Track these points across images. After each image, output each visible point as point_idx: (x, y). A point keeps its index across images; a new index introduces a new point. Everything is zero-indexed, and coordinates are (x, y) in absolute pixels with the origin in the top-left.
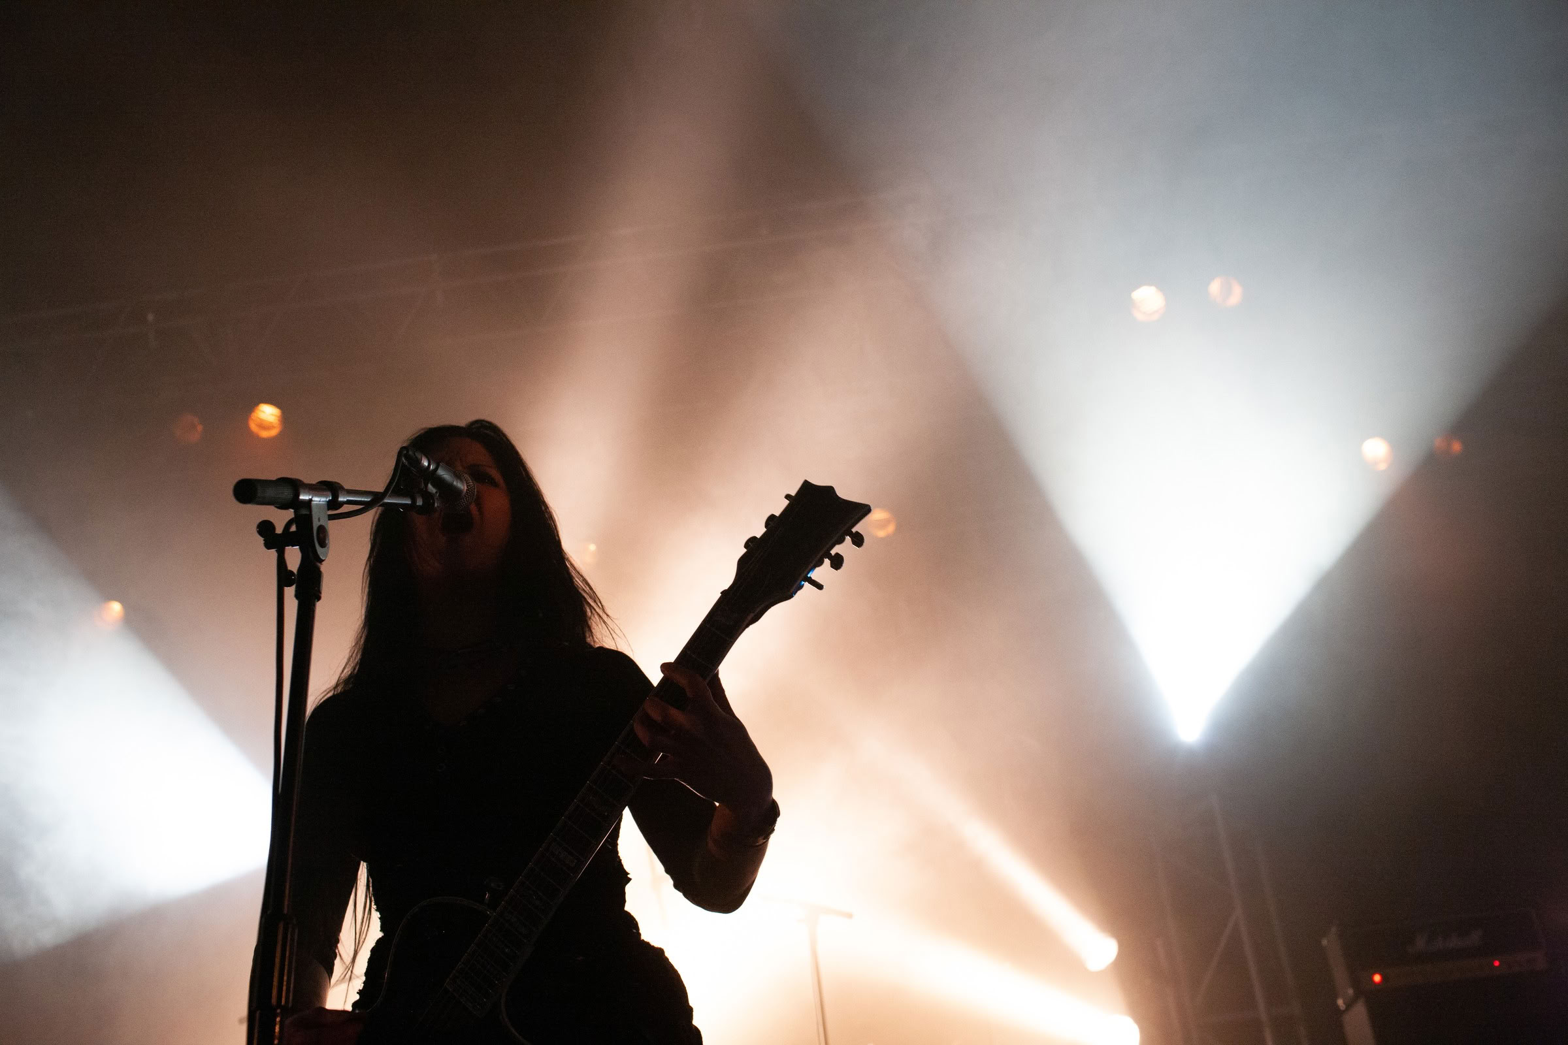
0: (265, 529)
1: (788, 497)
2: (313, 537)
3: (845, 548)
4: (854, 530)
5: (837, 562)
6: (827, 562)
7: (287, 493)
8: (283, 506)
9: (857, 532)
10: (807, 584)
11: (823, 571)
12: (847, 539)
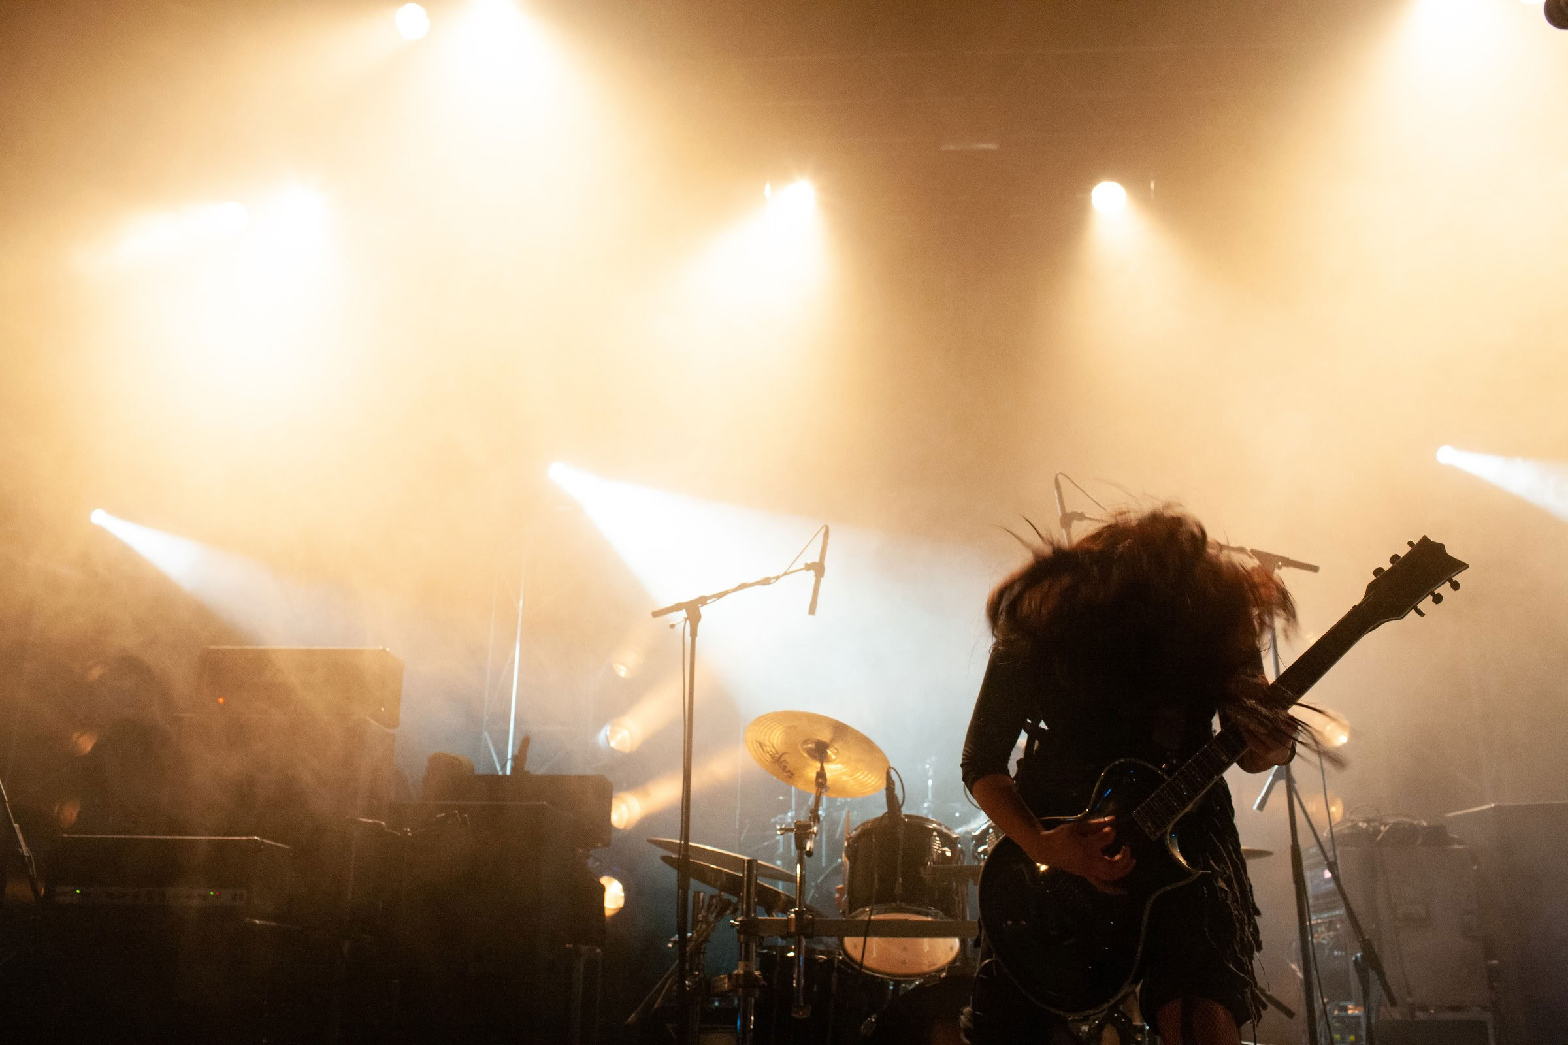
1: (1410, 543)
3: (1444, 589)
4: (1454, 579)
5: (1438, 599)
6: (1430, 598)
9: (1456, 581)
10: (1413, 611)
11: (1426, 604)
12: (1448, 584)
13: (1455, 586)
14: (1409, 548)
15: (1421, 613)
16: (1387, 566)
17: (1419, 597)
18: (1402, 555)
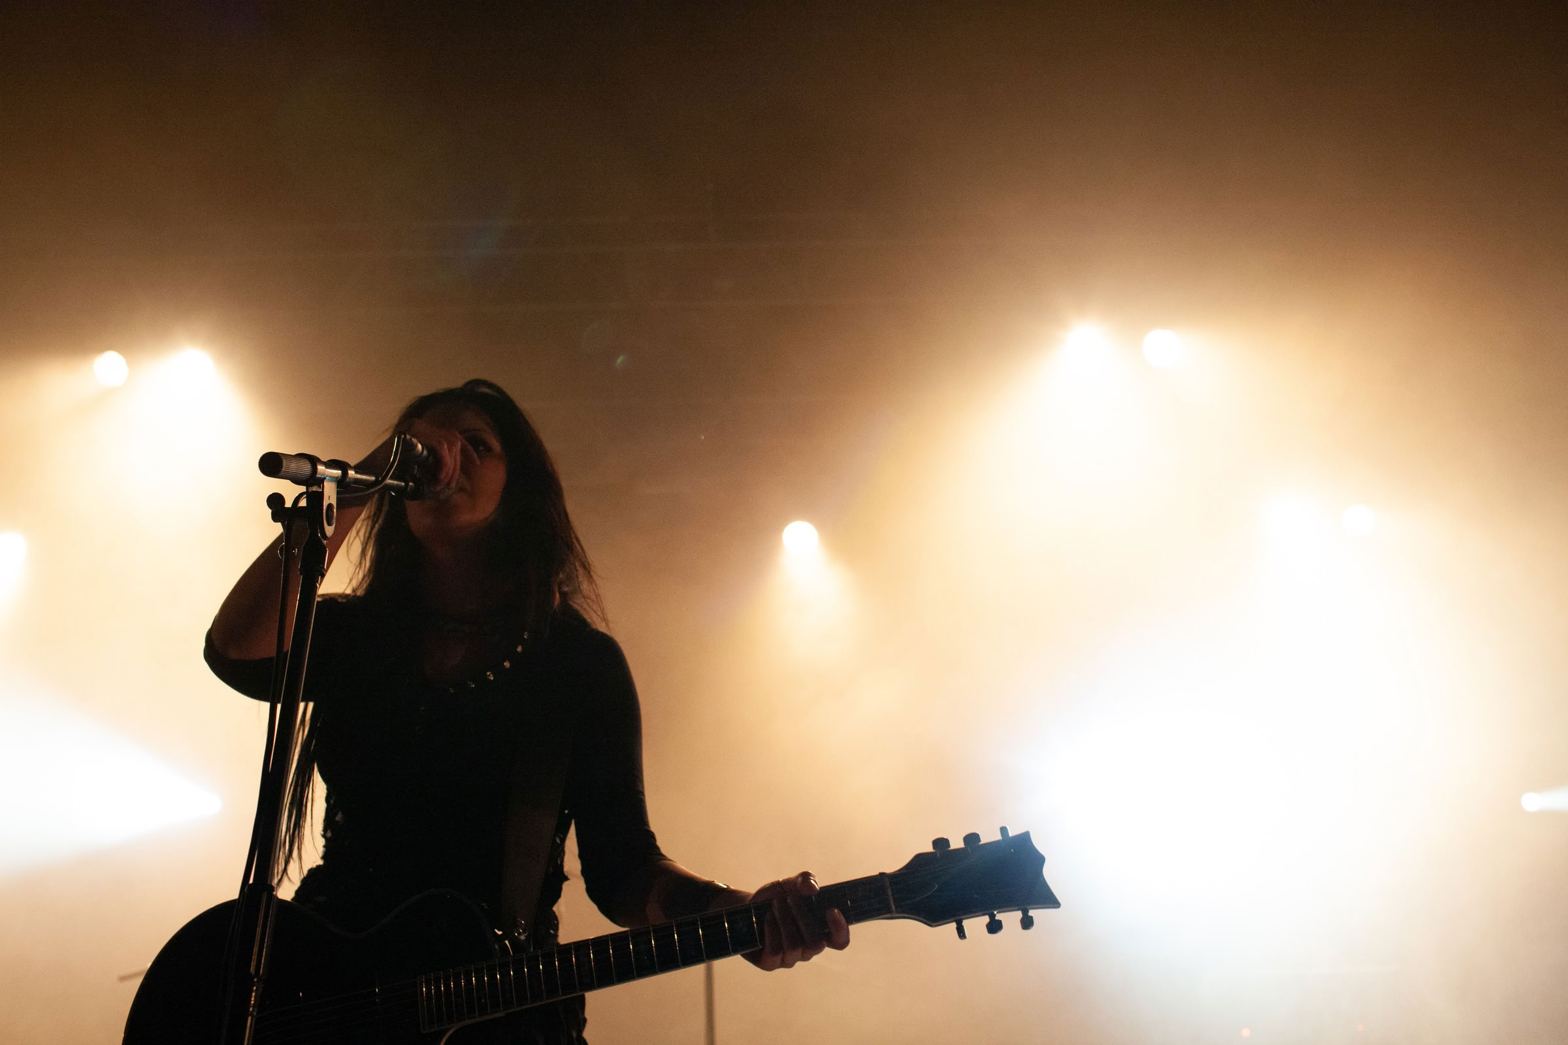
0: (275, 501)
1: (1003, 830)
2: (323, 513)
4: (1031, 913)
5: (994, 927)
6: (986, 919)
7: (306, 468)
8: (297, 481)
9: (1032, 916)
10: (954, 925)
11: (976, 925)
12: (1018, 915)
13: (1027, 923)
14: (997, 837)
15: (961, 933)
16: (957, 843)
17: (972, 909)
18: (984, 840)
